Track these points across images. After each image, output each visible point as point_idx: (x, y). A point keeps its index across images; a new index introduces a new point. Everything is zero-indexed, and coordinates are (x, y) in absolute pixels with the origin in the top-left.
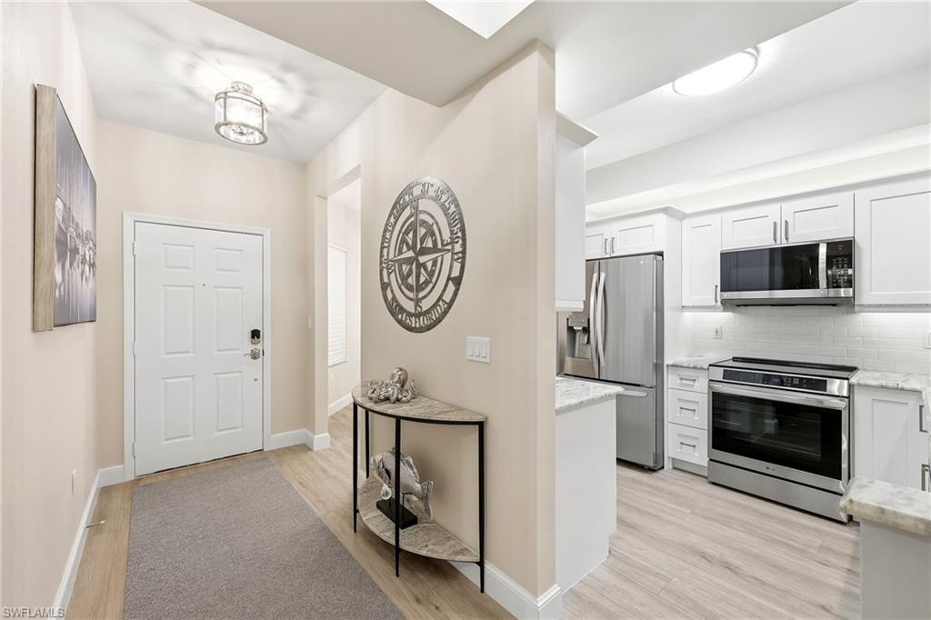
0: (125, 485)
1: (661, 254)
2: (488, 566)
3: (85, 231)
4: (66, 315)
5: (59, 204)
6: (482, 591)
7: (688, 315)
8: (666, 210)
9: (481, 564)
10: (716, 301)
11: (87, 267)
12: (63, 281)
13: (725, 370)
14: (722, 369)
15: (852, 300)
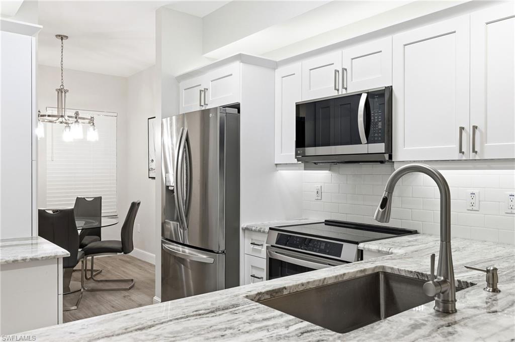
13: (278, 234)
14: (277, 232)
15: (387, 156)
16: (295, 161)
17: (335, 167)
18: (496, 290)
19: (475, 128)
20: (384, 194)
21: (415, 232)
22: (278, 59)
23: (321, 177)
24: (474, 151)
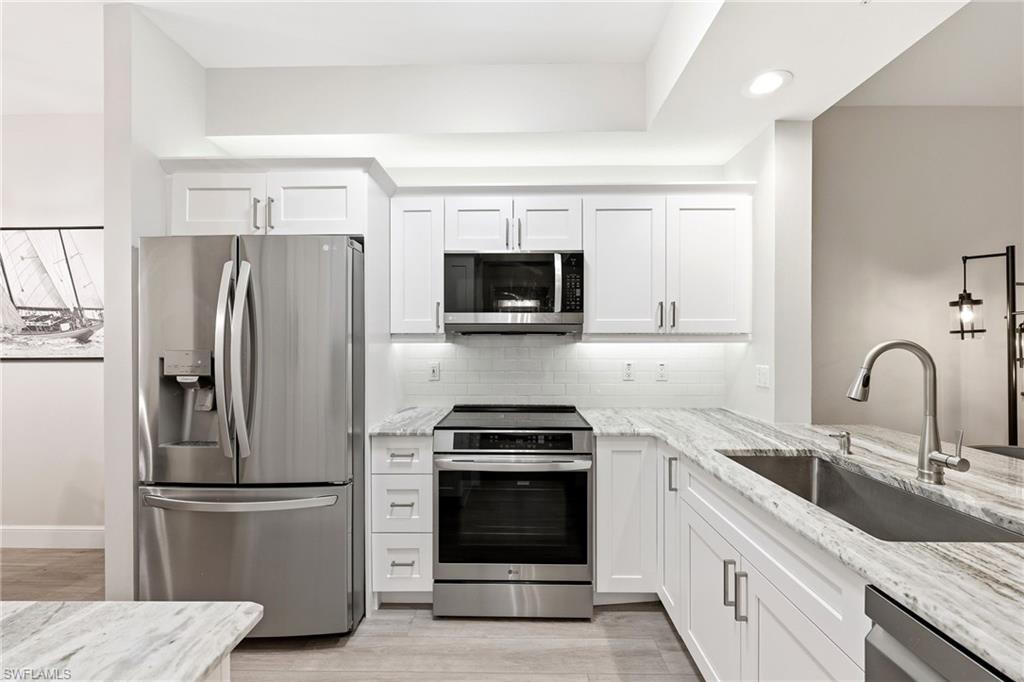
1: (360, 240)
7: (397, 347)
8: (370, 166)
10: (438, 327)
13: (455, 434)
14: (451, 433)
19: (672, 303)
23: (440, 350)
24: (671, 326)
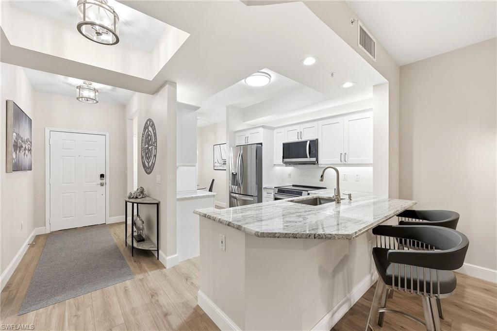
0: (45, 235)
2: (160, 251)
3: (26, 139)
4: (17, 167)
5: (14, 134)
6: (158, 259)
8: (263, 127)
9: (158, 250)
11: (27, 151)
12: (16, 156)
14: (277, 189)
15: (316, 162)
16: (282, 163)
17: (296, 165)
18: (351, 200)
19: (345, 154)
20: (321, 174)
21: (325, 188)
22: (275, 126)
23: (290, 169)
24: (345, 161)
